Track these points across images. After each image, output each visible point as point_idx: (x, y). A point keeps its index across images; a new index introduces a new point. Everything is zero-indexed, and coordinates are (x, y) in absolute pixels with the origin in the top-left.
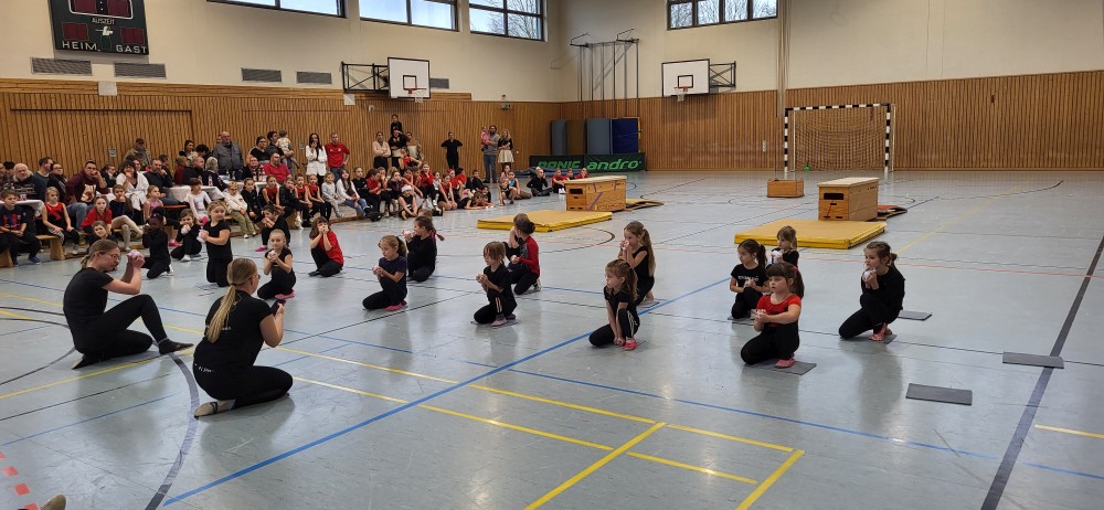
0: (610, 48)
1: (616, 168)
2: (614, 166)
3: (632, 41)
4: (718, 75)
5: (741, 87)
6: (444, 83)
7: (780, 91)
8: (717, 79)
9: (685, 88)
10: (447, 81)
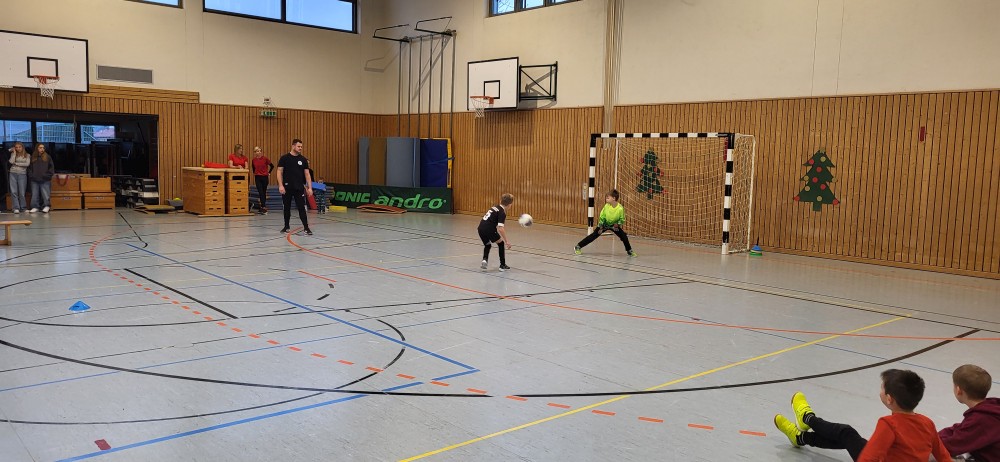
0: (429, 42)
1: (414, 206)
2: (411, 203)
3: (449, 34)
4: (535, 83)
5: (563, 102)
6: (146, 76)
7: (606, 110)
8: (535, 87)
9: (492, 100)
10: (151, 72)
